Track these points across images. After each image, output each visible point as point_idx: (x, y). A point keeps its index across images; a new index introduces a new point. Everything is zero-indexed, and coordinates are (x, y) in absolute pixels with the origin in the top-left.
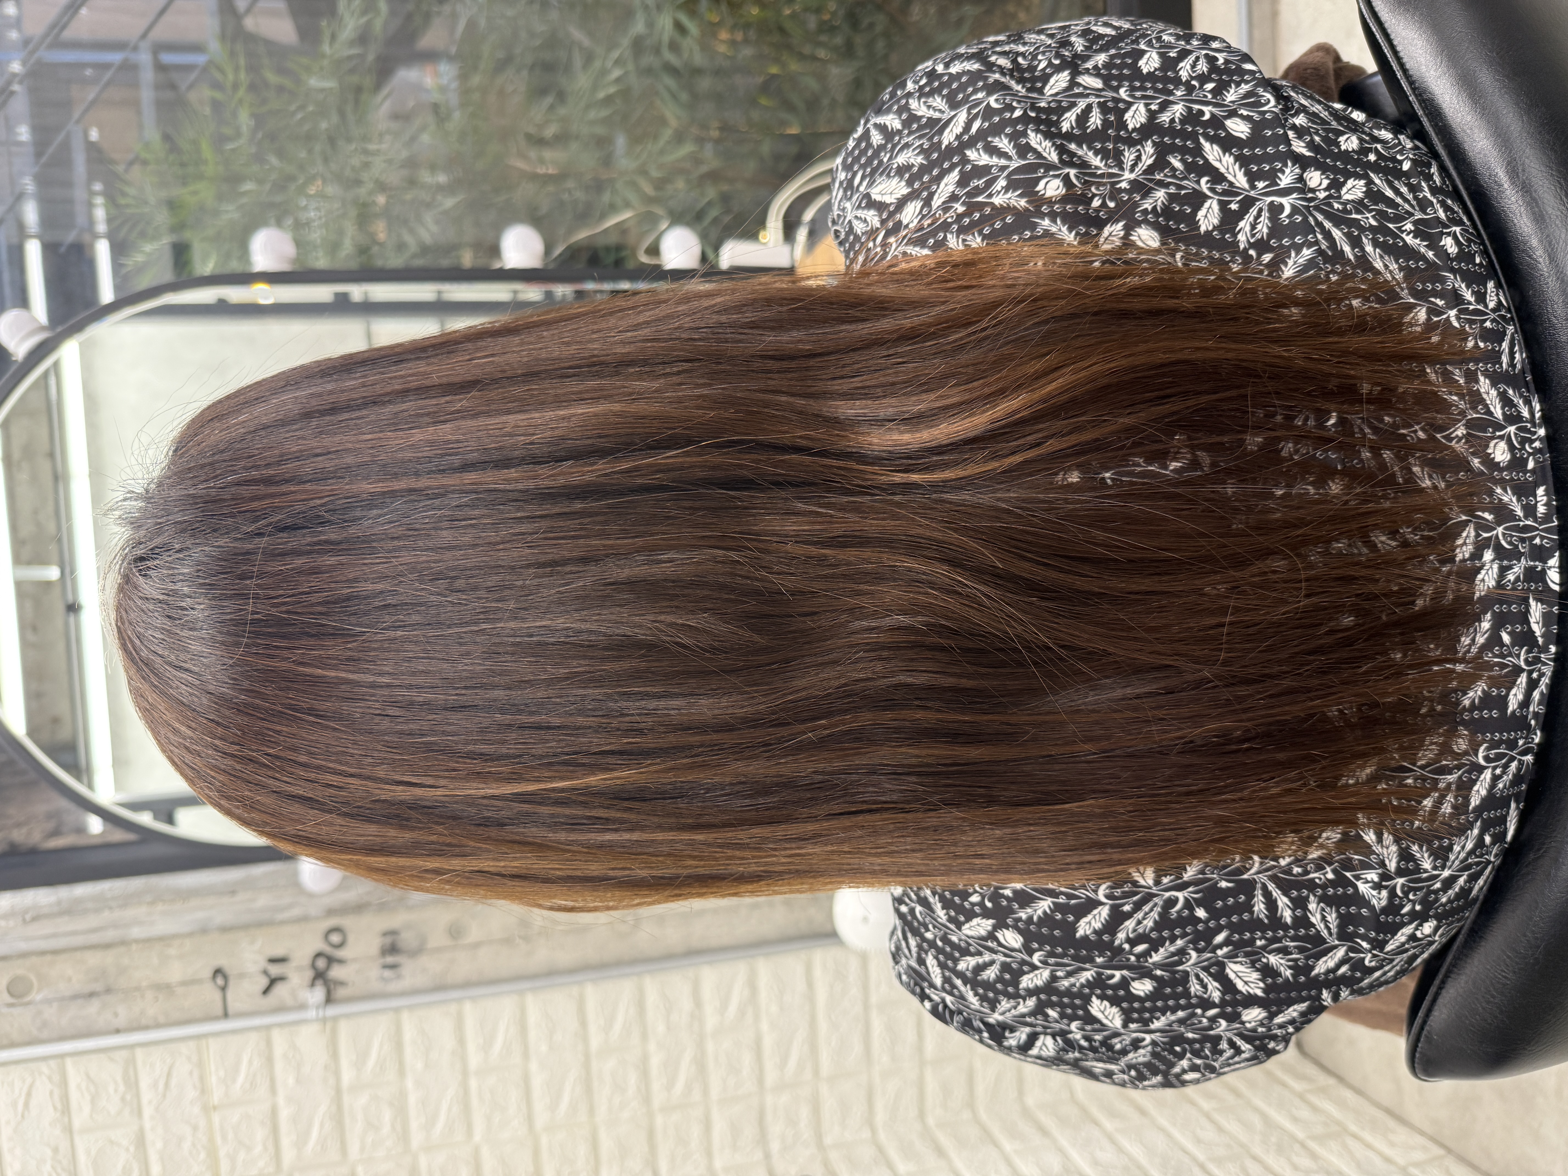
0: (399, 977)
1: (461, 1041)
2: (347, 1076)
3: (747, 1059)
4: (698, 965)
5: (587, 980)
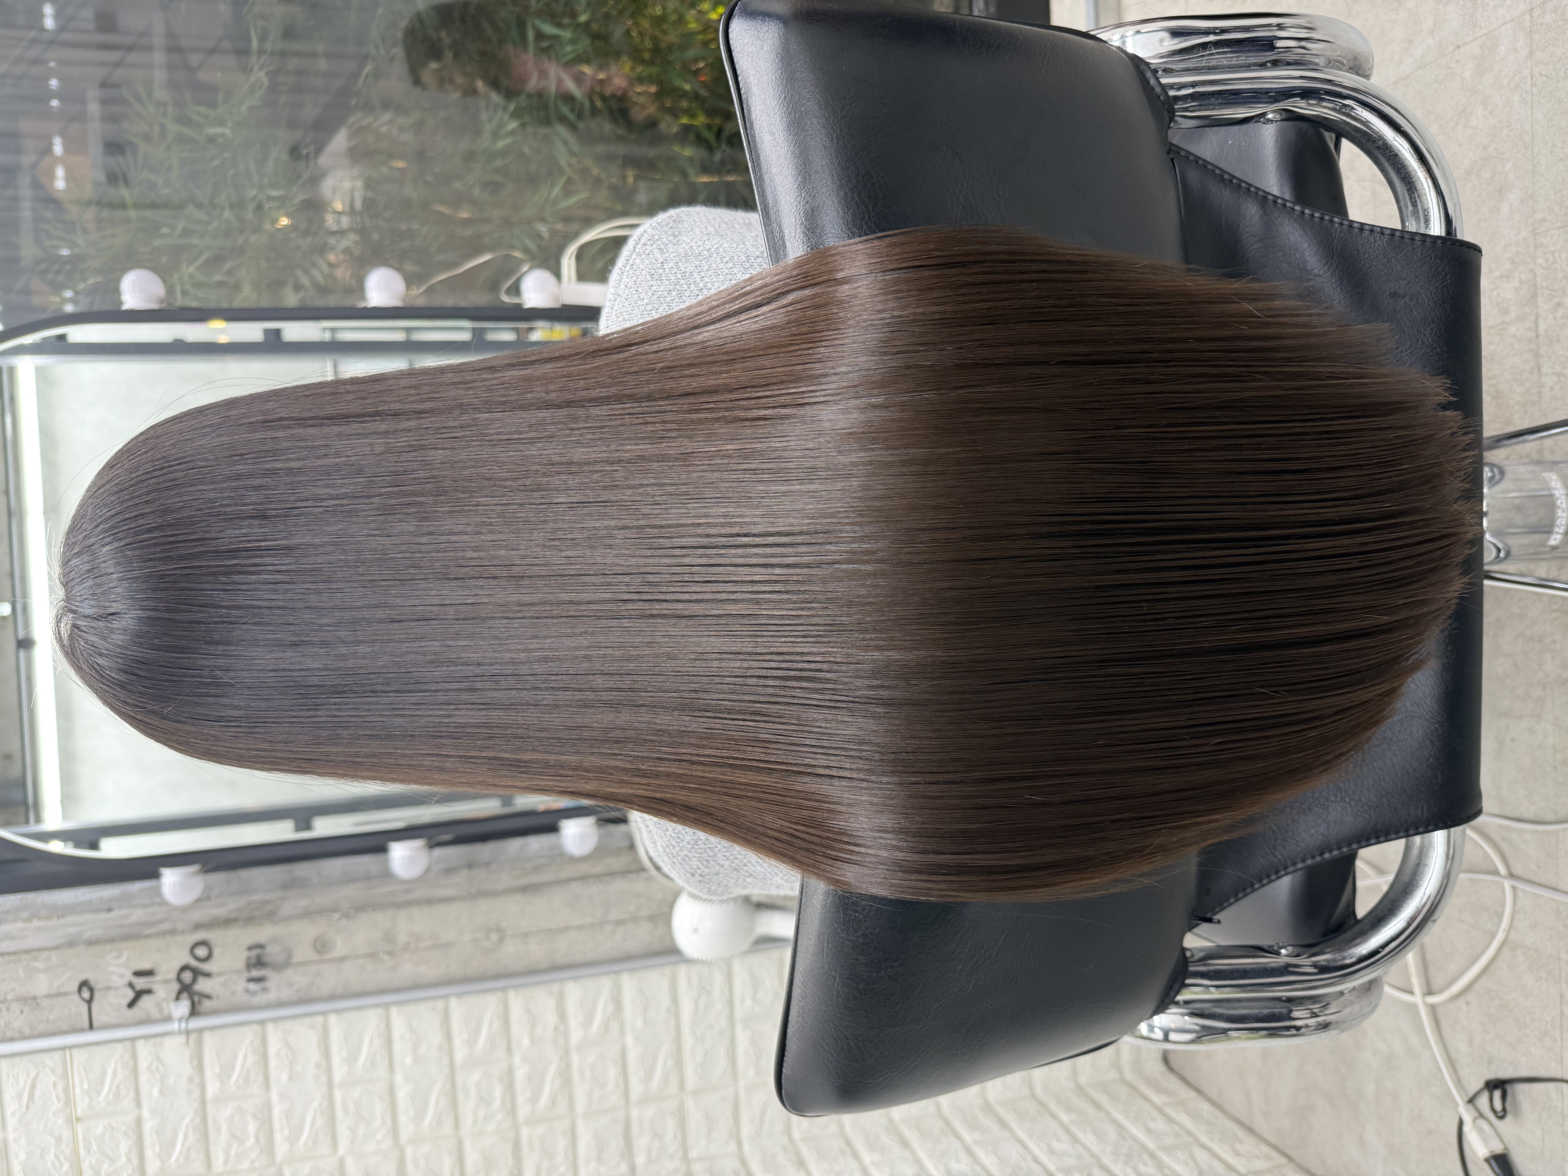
0: (264, 990)
1: (326, 1053)
2: (212, 1088)
3: (612, 1073)
4: (562, 980)
5: (451, 995)
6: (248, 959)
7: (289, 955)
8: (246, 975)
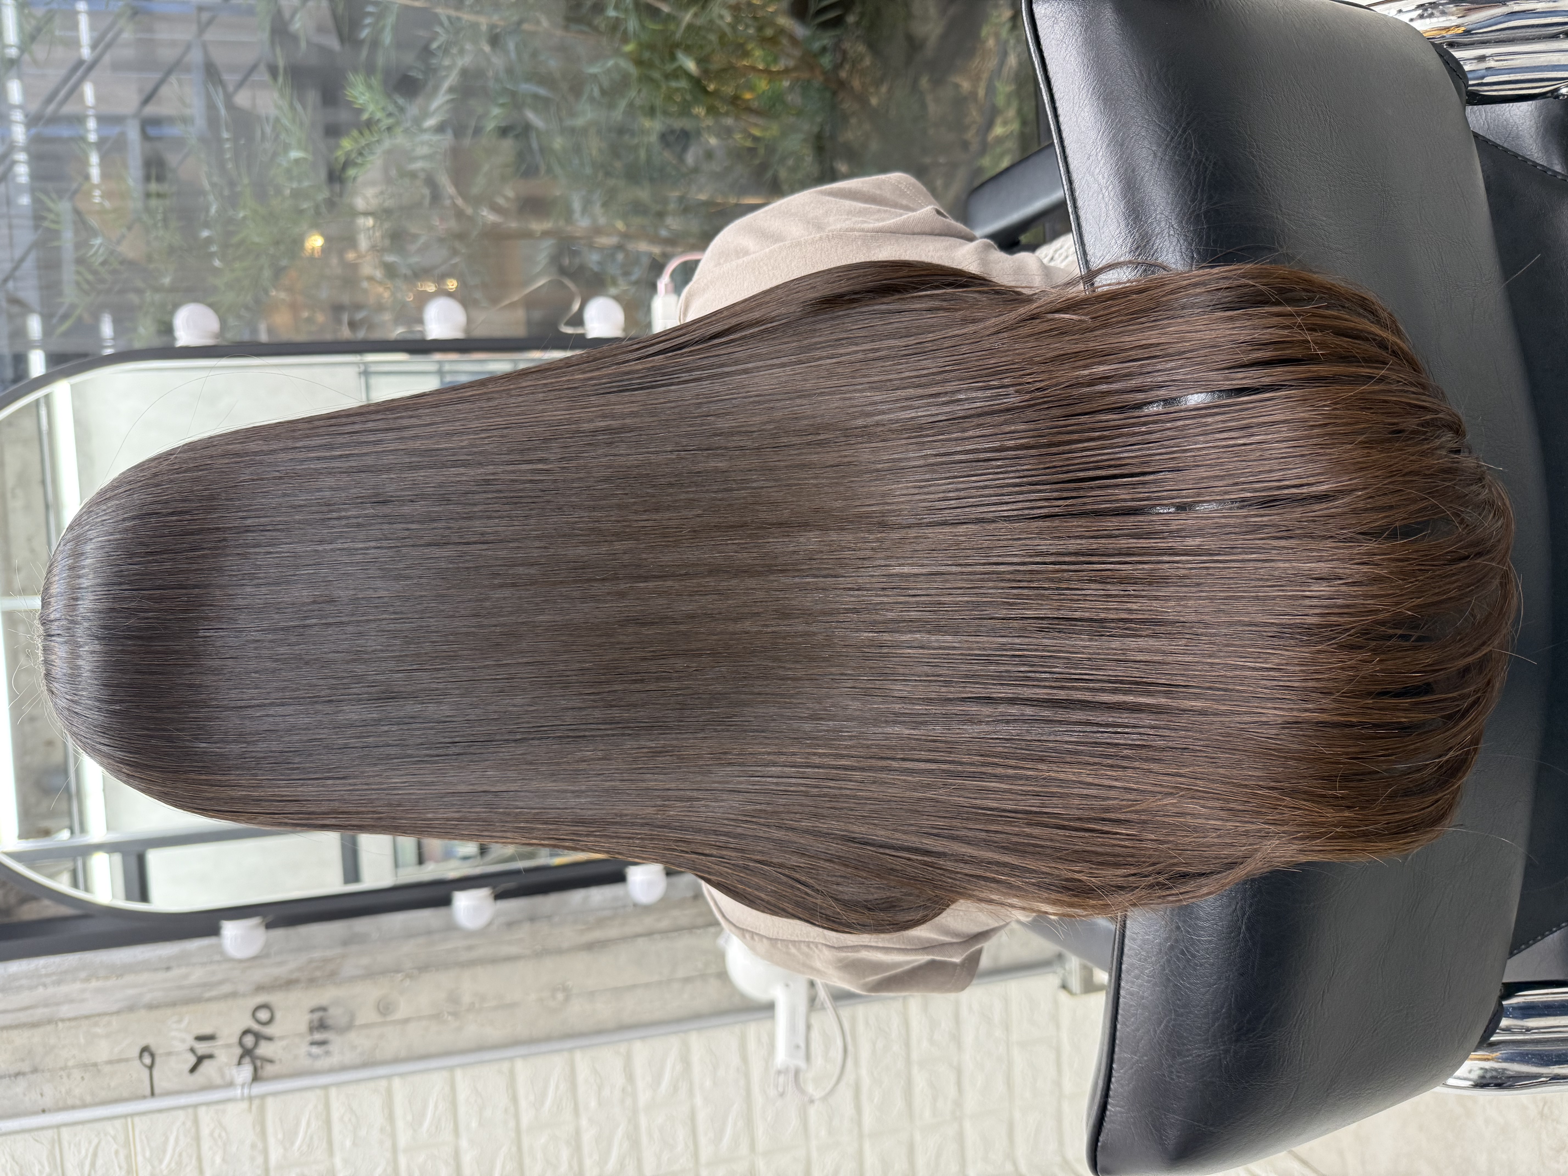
0: (327, 1053)
1: (391, 1118)
2: (275, 1155)
3: (682, 1134)
4: (629, 1040)
5: (517, 1057)
6: (311, 1022)
7: (352, 1017)
8: (309, 1038)
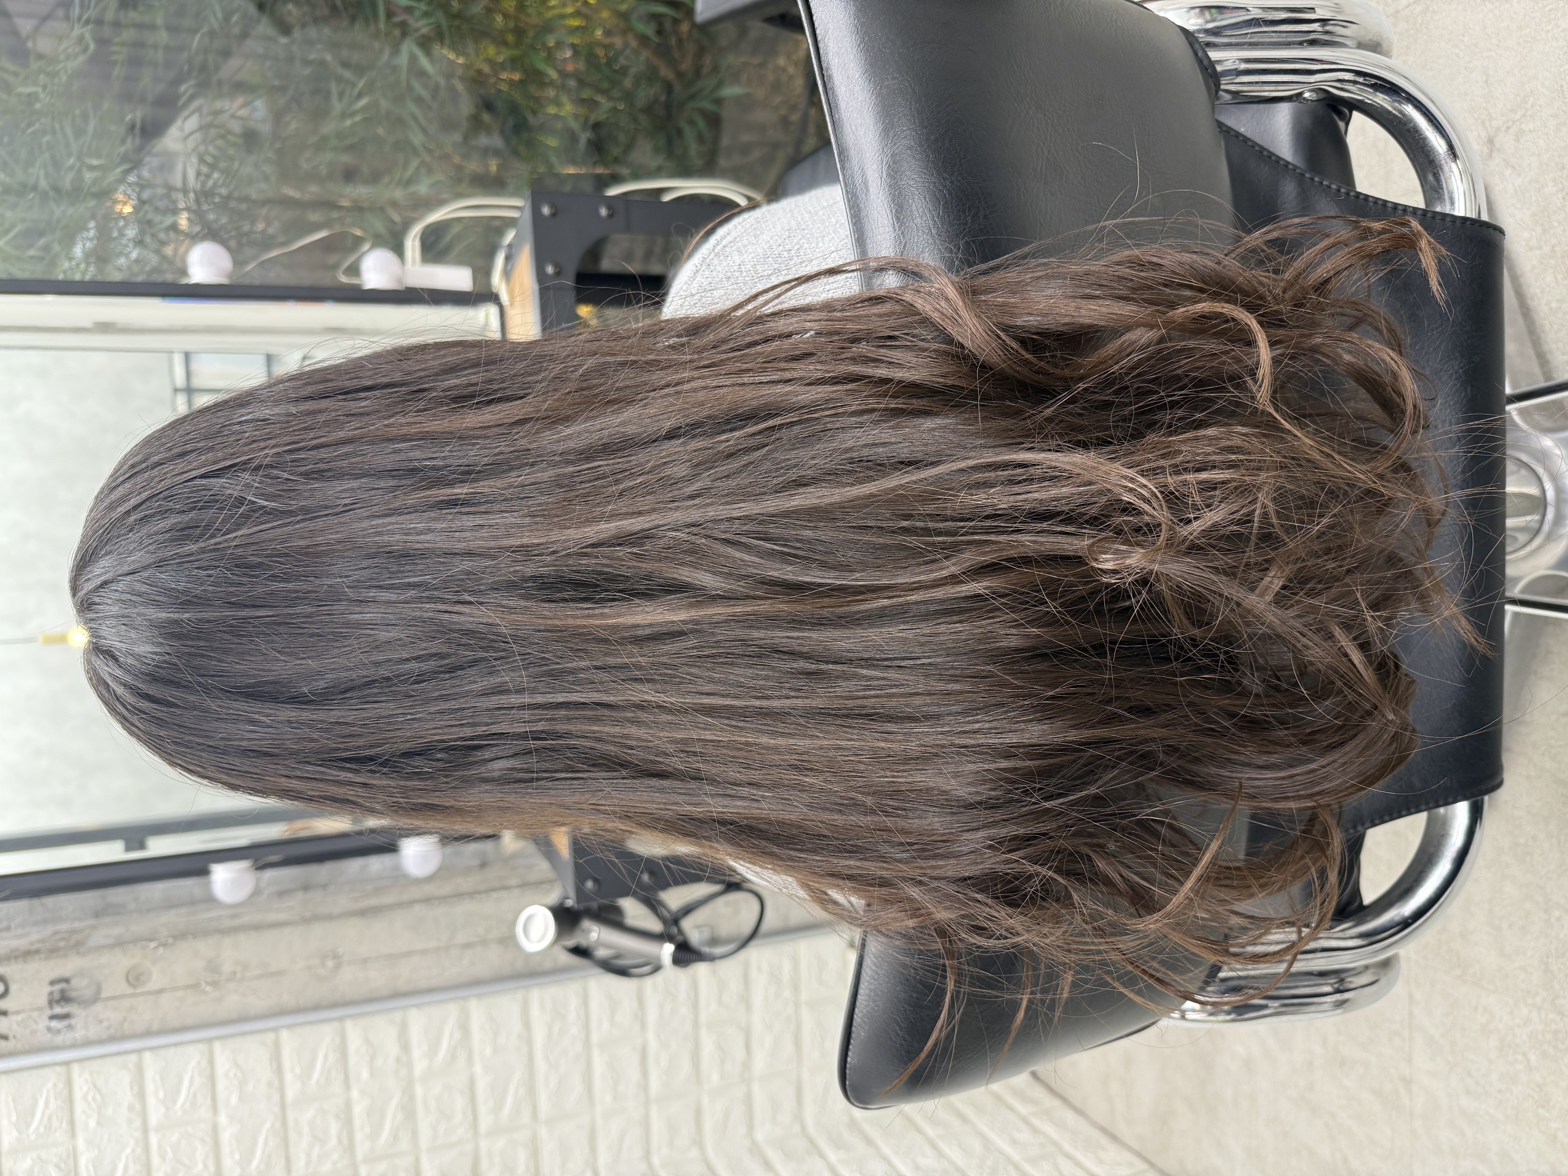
0: (70, 1027)
1: (141, 1095)
4: (404, 1008)
5: (283, 1027)
6: (51, 994)
7: (98, 988)
8: (49, 1012)
